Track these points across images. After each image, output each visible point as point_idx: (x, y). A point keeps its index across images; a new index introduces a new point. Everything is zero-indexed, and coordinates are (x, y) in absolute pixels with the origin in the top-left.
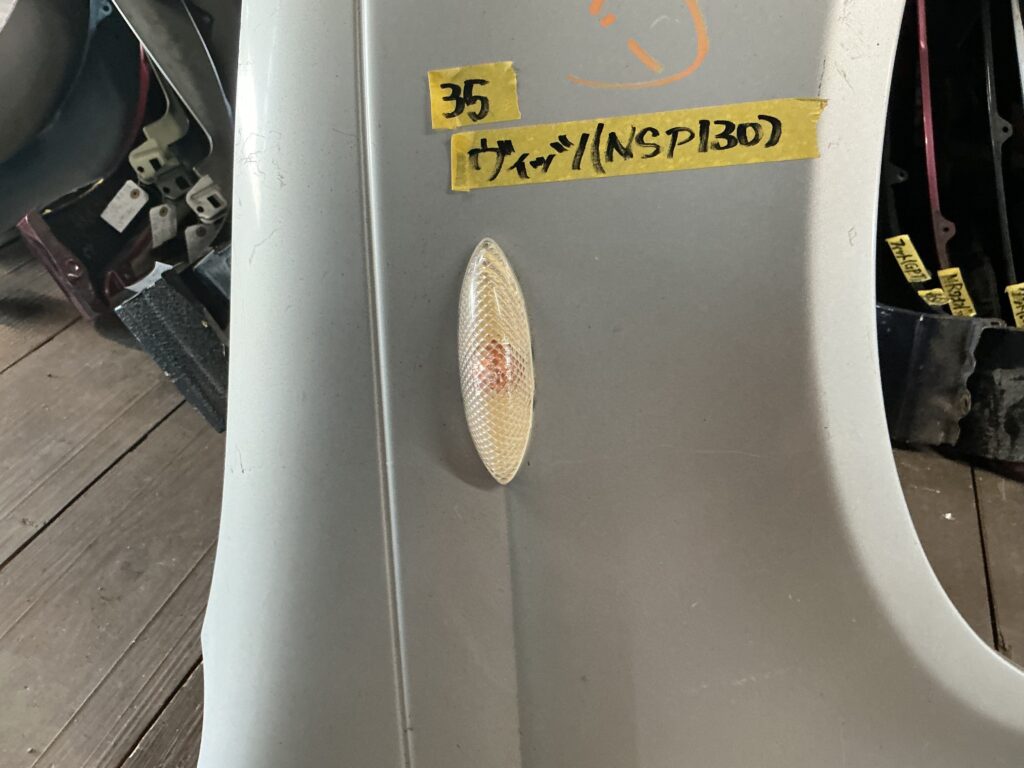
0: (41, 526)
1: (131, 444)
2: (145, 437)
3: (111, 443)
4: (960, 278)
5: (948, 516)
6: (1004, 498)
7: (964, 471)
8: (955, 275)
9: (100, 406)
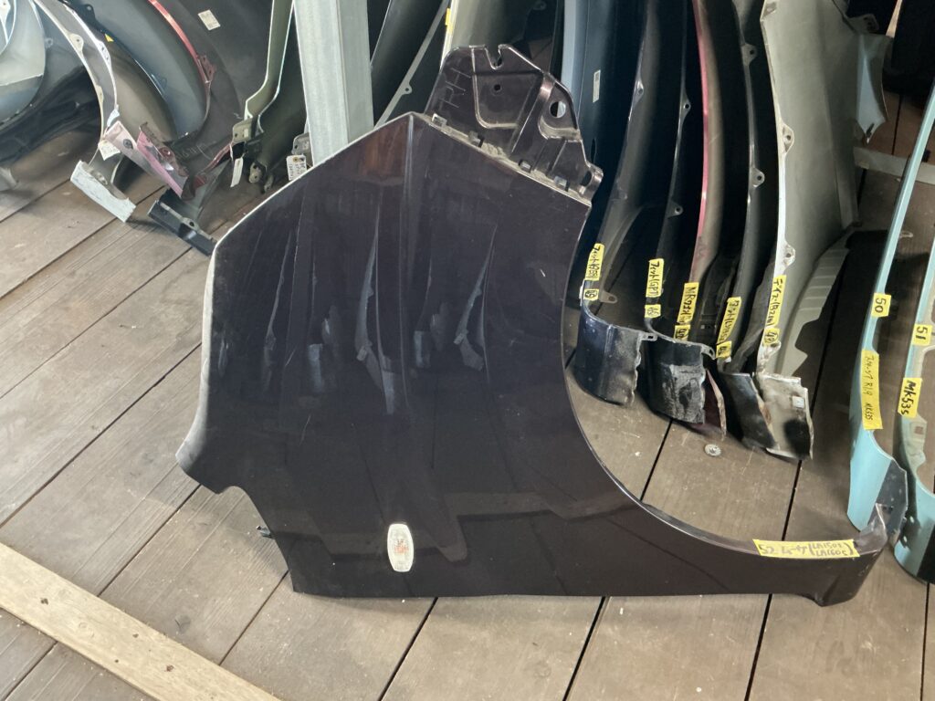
0: (101, 431)
1: (155, 382)
2: (164, 377)
3: (145, 380)
4: (696, 291)
5: (637, 454)
6: (683, 444)
7: (665, 424)
8: (694, 288)
9: (140, 356)
